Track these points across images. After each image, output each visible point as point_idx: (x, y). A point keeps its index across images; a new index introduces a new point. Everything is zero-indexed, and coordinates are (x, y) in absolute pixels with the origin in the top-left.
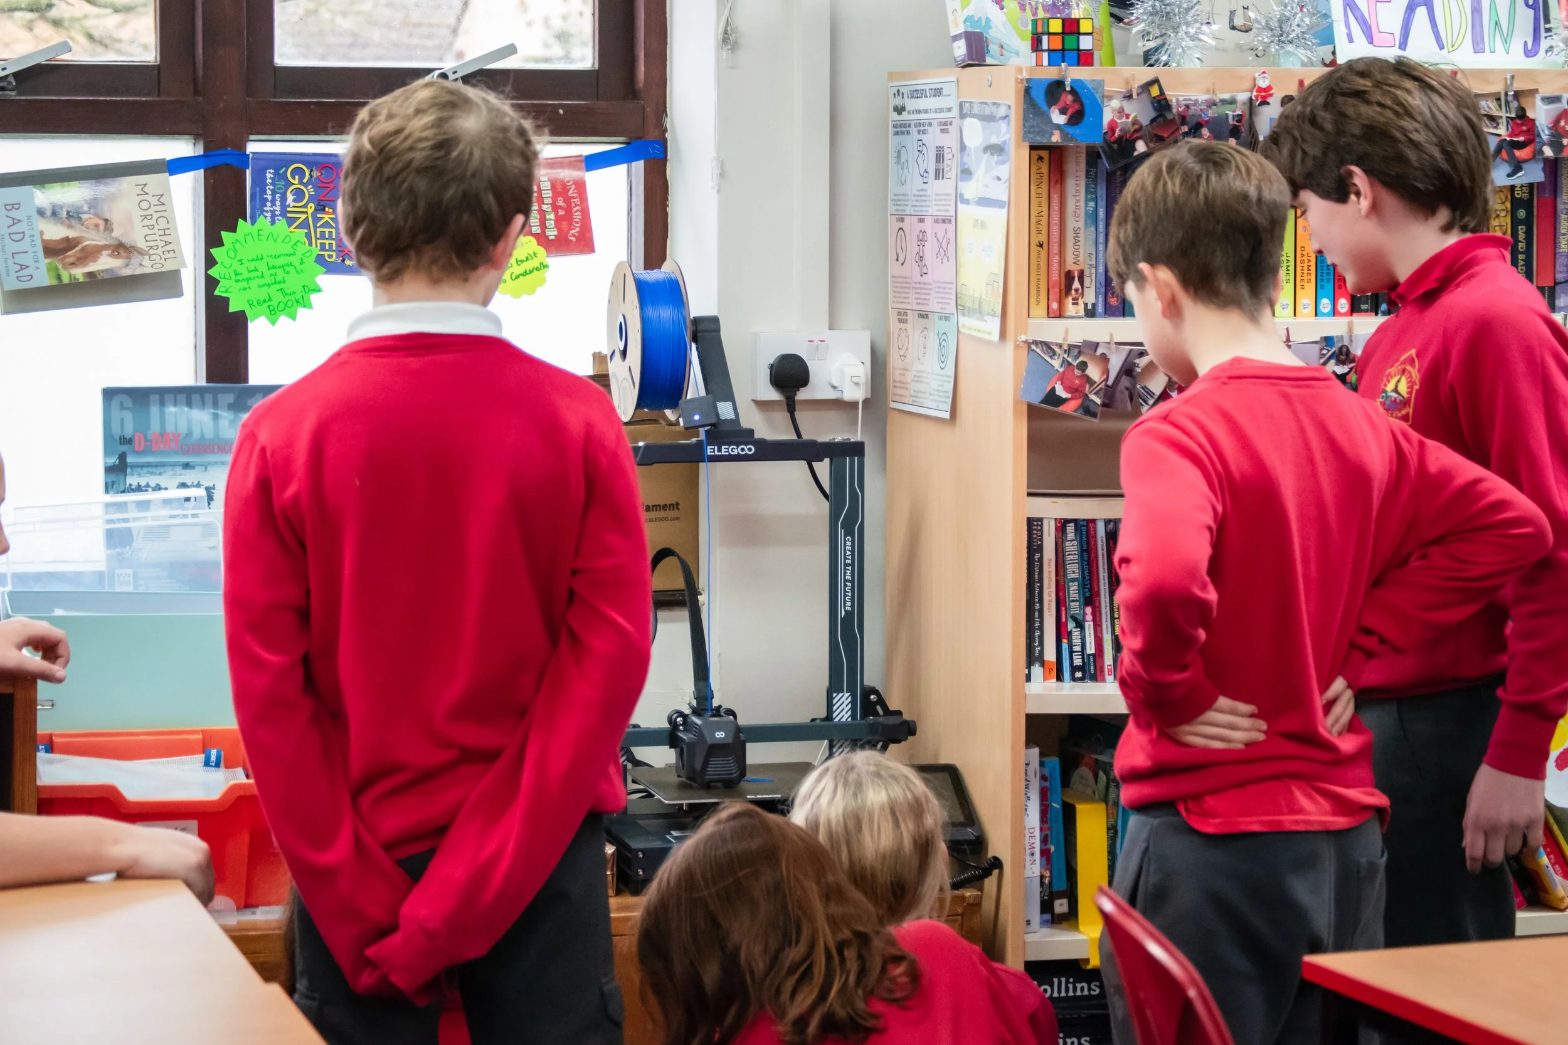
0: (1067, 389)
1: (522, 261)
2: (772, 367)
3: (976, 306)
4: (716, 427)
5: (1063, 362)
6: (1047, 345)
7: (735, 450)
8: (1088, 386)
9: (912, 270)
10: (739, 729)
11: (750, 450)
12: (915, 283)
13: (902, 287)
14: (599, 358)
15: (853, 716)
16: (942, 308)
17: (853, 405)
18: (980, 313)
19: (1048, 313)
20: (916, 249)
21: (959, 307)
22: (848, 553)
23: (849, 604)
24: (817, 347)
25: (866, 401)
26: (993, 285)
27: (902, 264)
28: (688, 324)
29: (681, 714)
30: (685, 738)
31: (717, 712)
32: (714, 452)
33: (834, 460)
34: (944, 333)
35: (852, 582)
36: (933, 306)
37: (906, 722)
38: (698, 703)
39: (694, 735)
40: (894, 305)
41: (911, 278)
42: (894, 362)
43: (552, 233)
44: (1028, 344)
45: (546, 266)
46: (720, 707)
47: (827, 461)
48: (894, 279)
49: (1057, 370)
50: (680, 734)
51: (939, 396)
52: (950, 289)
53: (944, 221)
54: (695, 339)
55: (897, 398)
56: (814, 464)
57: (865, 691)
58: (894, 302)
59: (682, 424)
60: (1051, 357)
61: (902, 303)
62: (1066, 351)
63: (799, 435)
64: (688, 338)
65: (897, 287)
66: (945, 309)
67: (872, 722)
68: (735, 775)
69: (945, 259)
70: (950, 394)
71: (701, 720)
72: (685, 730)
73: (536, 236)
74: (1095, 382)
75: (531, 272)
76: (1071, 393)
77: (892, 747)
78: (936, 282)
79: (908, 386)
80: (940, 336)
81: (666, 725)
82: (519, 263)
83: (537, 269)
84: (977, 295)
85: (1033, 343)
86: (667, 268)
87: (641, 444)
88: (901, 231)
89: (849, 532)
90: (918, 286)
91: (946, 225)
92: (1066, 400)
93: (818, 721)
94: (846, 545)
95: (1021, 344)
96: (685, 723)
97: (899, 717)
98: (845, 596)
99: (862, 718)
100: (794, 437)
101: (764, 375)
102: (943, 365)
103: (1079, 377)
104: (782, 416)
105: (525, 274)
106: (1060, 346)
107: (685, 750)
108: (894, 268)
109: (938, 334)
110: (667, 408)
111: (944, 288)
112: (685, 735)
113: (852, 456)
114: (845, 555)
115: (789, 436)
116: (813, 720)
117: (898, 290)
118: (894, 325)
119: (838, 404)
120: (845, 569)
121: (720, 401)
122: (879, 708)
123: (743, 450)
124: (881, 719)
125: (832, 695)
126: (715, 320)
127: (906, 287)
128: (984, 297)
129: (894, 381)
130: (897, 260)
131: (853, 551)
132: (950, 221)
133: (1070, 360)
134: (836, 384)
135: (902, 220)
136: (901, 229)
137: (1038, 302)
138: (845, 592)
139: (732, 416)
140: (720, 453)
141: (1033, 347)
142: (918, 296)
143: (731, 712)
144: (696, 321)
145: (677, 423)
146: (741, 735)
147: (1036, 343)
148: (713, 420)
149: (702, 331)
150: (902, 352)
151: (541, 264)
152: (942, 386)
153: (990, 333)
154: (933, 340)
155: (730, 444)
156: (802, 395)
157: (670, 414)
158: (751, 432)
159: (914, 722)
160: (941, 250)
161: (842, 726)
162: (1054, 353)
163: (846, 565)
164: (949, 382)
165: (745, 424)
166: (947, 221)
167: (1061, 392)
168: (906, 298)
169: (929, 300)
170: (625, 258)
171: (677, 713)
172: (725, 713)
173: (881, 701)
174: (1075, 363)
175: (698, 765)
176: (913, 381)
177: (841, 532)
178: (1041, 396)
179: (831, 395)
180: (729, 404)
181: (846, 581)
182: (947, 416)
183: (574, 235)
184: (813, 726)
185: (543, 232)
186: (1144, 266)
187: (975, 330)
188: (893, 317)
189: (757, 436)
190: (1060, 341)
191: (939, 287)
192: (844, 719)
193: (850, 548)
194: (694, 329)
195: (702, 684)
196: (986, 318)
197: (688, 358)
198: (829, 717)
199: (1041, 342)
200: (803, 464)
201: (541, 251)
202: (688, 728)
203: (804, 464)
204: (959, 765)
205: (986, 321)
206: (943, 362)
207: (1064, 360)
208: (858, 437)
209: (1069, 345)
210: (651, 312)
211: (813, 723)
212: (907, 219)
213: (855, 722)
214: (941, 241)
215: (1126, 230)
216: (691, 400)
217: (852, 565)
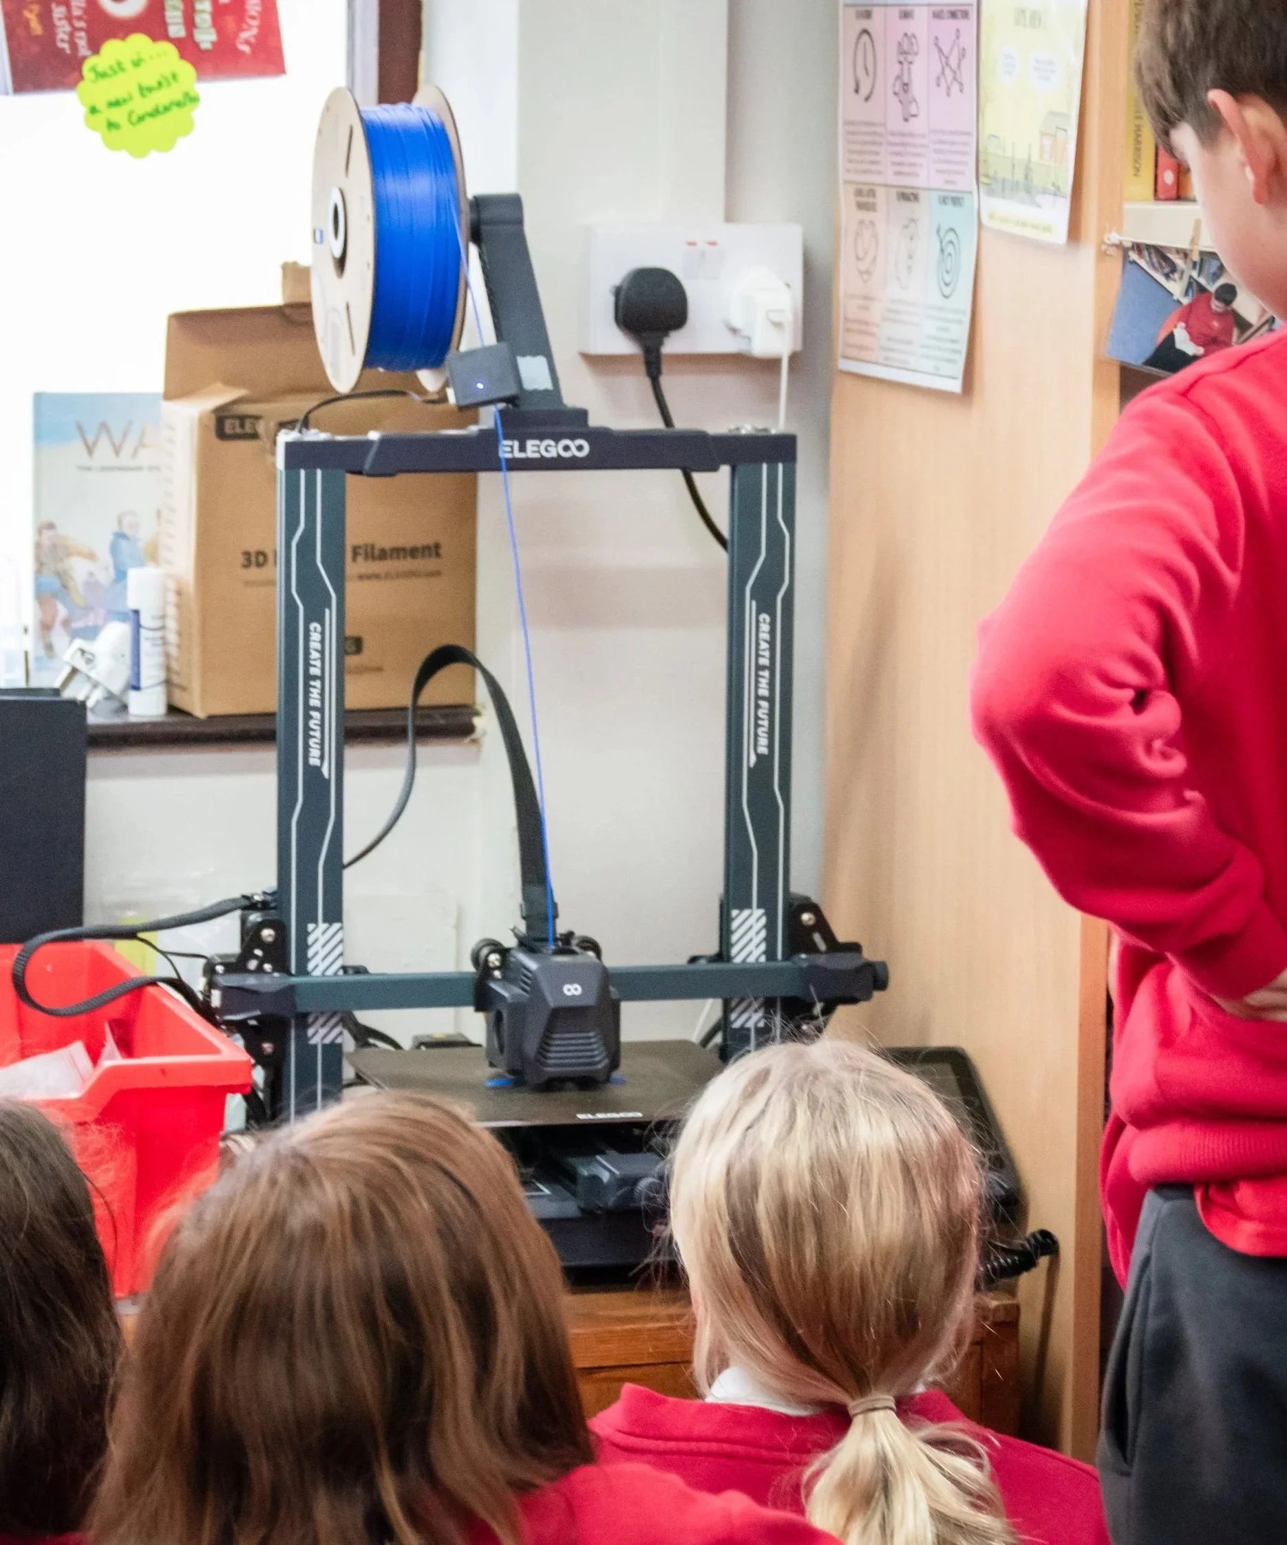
0: (1195, 338)
1: (150, 89)
2: (618, 292)
3: (1020, 176)
4: (515, 405)
5: (1190, 285)
6: (1160, 254)
7: (551, 449)
8: (1235, 332)
9: (888, 109)
10: (608, 977)
11: (580, 448)
12: (892, 134)
13: (865, 143)
14: (296, 274)
15: (770, 953)
16: (947, 182)
17: (771, 365)
18: (1028, 190)
19: (1156, 191)
20: (896, 69)
21: (982, 179)
22: (764, 645)
23: (763, 741)
24: (703, 254)
25: (794, 358)
26: (1054, 136)
27: (867, 99)
28: (465, 207)
29: (497, 947)
30: (506, 994)
31: (566, 944)
32: (512, 452)
33: (740, 468)
34: (952, 230)
35: (771, 700)
36: (927, 176)
37: (869, 966)
38: (529, 927)
39: (524, 989)
40: (853, 177)
41: (884, 125)
42: (847, 284)
43: (206, 37)
44: (1125, 251)
45: (194, 100)
46: (570, 935)
47: (725, 470)
48: (851, 128)
49: (1179, 302)
50: (493, 985)
51: (940, 349)
52: (966, 144)
53: (953, 15)
54: (476, 236)
55: (853, 352)
56: (697, 477)
57: (791, 905)
58: (848, 171)
59: (452, 399)
60: (1167, 276)
61: (865, 172)
62: (1195, 264)
63: (668, 421)
64: (462, 235)
65: (854, 142)
66: (953, 182)
67: (805, 965)
68: (600, 1066)
69: (955, 87)
70: (963, 347)
71: (536, 960)
72: (505, 978)
73: (177, 42)
74: (1249, 325)
75: (167, 109)
76: (1204, 345)
77: (842, 1011)
78: (936, 132)
79: (875, 330)
80: (942, 233)
81: (469, 968)
82: (146, 92)
83: (179, 104)
84: (1021, 155)
85: (1132, 248)
86: (423, 99)
87: (374, 436)
88: (865, 37)
89: (766, 606)
90: (897, 139)
91: (959, 23)
92: (1195, 358)
93: (703, 962)
94: (759, 628)
95: (1112, 251)
96: (504, 966)
97: (855, 955)
98: (757, 726)
99: (786, 957)
100: (657, 424)
101: (605, 306)
102: (947, 291)
103: (1220, 316)
104: (636, 384)
105: (155, 113)
106: (1185, 254)
107: (505, 1015)
108: (849, 106)
109: (938, 231)
110: (420, 367)
111: (953, 143)
112: (506, 989)
113: (772, 462)
114: (757, 649)
115: (651, 422)
116: (694, 960)
117: (858, 147)
118: (848, 214)
119: (741, 362)
120: (757, 676)
121: (524, 355)
122: (817, 937)
123: (567, 448)
124: (821, 960)
125: (729, 914)
126: (514, 202)
127: (874, 143)
128: (1035, 157)
129: (846, 320)
130: (857, 91)
131: (772, 643)
132: (965, 14)
133: (1202, 281)
134: (737, 323)
135: (868, 15)
136: (865, 31)
137: (1137, 170)
138: (757, 718)
139: (546, 384)
140: (522, 455)
141: (1133, 256)
142: (898, 159)
143: (590, 945)
144: (479, 204)
145: (443, 399)
146: (612, 989)
147: (1138, 248)
148: (511, 391)
149: (492, 222)
150: (863, 266)
151: (186, 95)
152: (946, 330)
153: (1047, 229)
154: (927, 246)
155: (541, 437)
156: (673, 344)
157: (428, 379)
158: (582, 415)
159: (884, 965)
160: (948, 71)
161: (749, 973)
162: (1173, 268)
163: (759, 668)
164: (960, 322)
165: (571, 399)
166: (959, 15)
167: (1184, 343)
168: (873, 162)
169: (921, 165)
170: (342, 81)
171: (488, 945)
172: (578, 945)
173: (822, 925)
174: (1212, 288)
175: (531, 1047)
176: (885, 319)
177: (750, 606)
178: (1148, 350)
179: (727, 345)
180: (541, 361)
181: (758, 697)
182: (955, 386)
183: (247, 42)
184: (694, 972)
185: (190, 34)
186: (1218, 97)
187: (1017, 223)
188: (846, 200)
189: (594, 421)
190: (1185, 245)
191: (942, 142)
192: (751, 959)
193: (767, 637)
194: (475, 216)
195: (536, 890)
196: (1039, 198)
197: (462, 276)
198: (723, 955)
199: (1148, 247)
200: (675, 476)
201: (186, 70)
202: (511, 975)
203: (677, 474)
204: (971, 1050)
205: (1039, 206)
206: (947, 285)
207: (1192, 283)
208: (779, 427)
209: (1202, 253)
210: (395, 187)
211: (694, 967)
212: (877, 13)
213: (772, 964)
214: (946, 51)
215: (1179, 24)
216: (471, 353)
217: (772, 669)
